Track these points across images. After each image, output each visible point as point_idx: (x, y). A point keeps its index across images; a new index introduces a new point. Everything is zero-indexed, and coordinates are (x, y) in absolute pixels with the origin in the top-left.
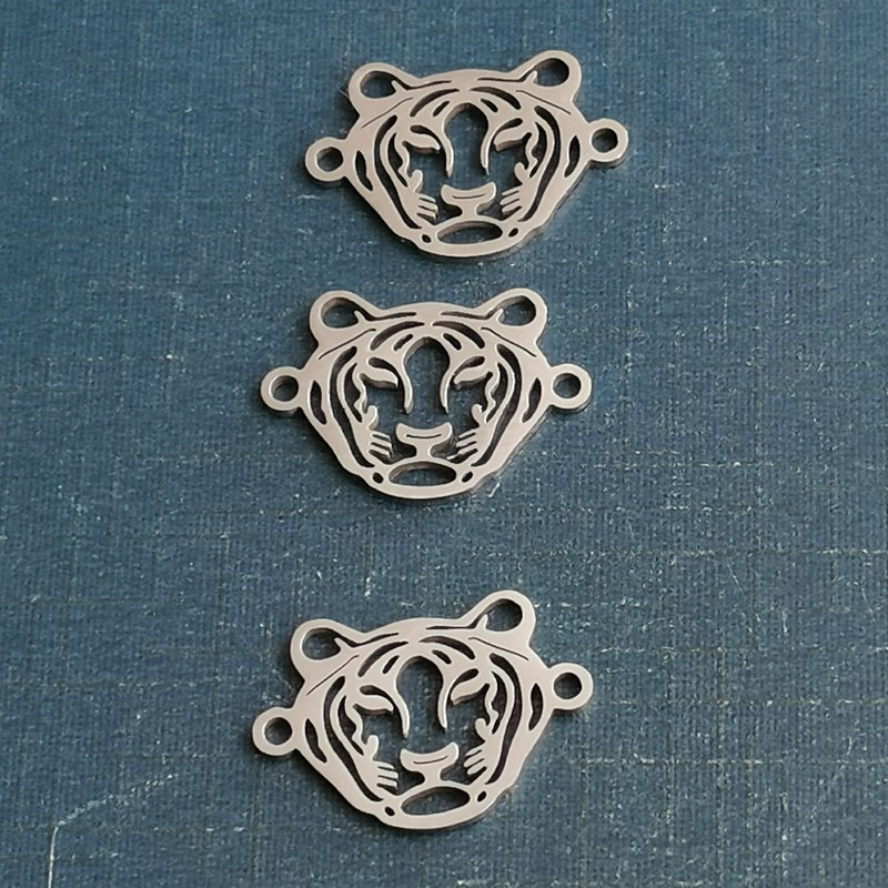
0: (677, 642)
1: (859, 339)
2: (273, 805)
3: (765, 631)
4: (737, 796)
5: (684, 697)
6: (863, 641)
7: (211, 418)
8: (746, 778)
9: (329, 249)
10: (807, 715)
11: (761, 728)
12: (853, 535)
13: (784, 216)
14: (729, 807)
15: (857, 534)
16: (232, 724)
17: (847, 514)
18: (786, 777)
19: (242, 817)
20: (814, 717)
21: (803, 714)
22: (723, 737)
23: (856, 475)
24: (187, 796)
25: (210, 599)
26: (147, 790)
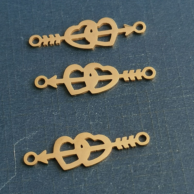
0: (137, 91)
1: (163, 27)
2: (59, 135)
3: (155, 86)
4: (155, 119)
5: (141, 101)
6: (175, 85)
7: (33, 60)
8: (156, 115)
9: (52, 24)
10: (167, 101)
11: (158, 105)
12: (169, 65)
13: (143, 6)
14: (154, 122)
15: (170, 65)
16: (48, 120)
17: (167, 61)
18: (165, 114)
19: (53, 138)
20: (168, 101)
21: (166, 101)
22: (150, 108)
23: (168, 53)
24: (41, 135)
25: (39, 96)
26: (32, 135)
